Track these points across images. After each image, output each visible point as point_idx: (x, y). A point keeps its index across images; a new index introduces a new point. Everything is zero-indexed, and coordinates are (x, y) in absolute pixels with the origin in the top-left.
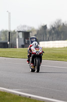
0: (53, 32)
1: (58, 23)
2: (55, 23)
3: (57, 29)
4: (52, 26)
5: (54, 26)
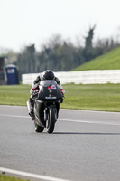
0: (47, 57)
1: (56, 40)
2: (51, 40)
5: (47, 47)
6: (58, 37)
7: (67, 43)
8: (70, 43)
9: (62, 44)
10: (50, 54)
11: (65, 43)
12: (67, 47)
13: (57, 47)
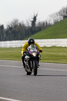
0: (10, 32)
1: (15, 23)
2: (12, 23)
3: (14, 29)
4: (9, 26)
5: (10, 26)
6: (16, 21)
7: (22, 24)
8: (23, 24)
9: (19, 24)
10: (12, 30)
11: (20, 24)
12: (21, 27)
13: (16, 26)
